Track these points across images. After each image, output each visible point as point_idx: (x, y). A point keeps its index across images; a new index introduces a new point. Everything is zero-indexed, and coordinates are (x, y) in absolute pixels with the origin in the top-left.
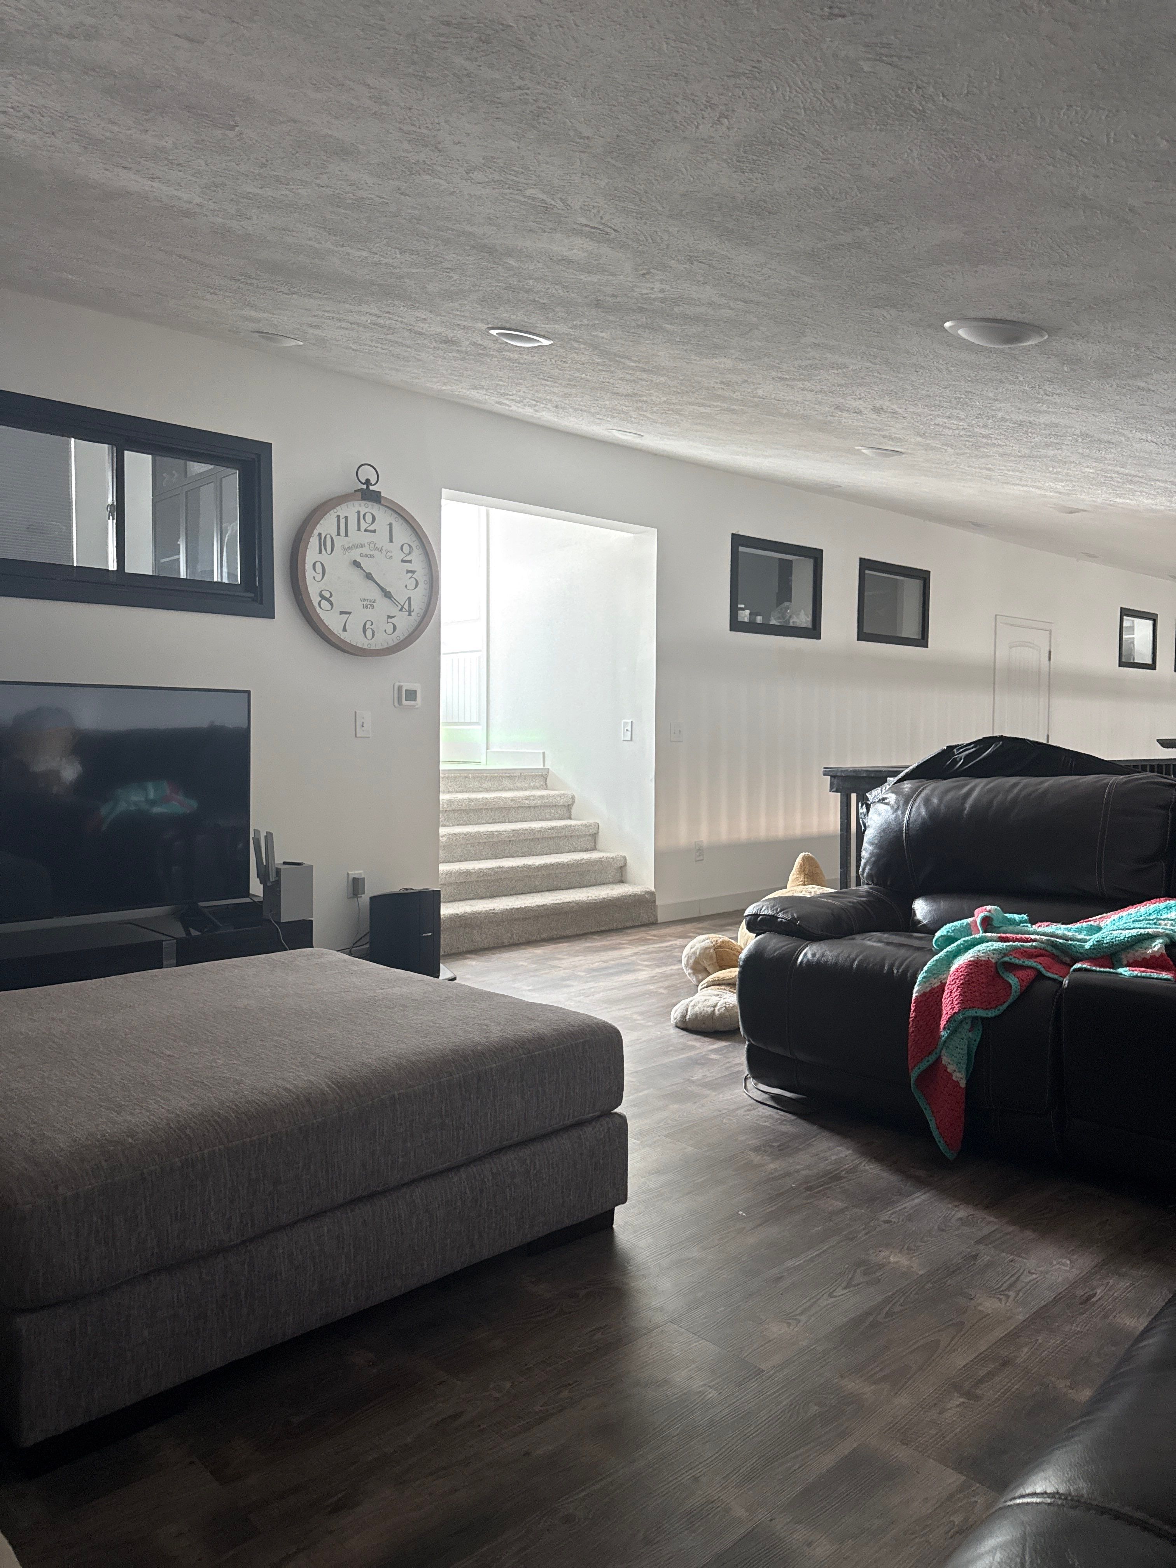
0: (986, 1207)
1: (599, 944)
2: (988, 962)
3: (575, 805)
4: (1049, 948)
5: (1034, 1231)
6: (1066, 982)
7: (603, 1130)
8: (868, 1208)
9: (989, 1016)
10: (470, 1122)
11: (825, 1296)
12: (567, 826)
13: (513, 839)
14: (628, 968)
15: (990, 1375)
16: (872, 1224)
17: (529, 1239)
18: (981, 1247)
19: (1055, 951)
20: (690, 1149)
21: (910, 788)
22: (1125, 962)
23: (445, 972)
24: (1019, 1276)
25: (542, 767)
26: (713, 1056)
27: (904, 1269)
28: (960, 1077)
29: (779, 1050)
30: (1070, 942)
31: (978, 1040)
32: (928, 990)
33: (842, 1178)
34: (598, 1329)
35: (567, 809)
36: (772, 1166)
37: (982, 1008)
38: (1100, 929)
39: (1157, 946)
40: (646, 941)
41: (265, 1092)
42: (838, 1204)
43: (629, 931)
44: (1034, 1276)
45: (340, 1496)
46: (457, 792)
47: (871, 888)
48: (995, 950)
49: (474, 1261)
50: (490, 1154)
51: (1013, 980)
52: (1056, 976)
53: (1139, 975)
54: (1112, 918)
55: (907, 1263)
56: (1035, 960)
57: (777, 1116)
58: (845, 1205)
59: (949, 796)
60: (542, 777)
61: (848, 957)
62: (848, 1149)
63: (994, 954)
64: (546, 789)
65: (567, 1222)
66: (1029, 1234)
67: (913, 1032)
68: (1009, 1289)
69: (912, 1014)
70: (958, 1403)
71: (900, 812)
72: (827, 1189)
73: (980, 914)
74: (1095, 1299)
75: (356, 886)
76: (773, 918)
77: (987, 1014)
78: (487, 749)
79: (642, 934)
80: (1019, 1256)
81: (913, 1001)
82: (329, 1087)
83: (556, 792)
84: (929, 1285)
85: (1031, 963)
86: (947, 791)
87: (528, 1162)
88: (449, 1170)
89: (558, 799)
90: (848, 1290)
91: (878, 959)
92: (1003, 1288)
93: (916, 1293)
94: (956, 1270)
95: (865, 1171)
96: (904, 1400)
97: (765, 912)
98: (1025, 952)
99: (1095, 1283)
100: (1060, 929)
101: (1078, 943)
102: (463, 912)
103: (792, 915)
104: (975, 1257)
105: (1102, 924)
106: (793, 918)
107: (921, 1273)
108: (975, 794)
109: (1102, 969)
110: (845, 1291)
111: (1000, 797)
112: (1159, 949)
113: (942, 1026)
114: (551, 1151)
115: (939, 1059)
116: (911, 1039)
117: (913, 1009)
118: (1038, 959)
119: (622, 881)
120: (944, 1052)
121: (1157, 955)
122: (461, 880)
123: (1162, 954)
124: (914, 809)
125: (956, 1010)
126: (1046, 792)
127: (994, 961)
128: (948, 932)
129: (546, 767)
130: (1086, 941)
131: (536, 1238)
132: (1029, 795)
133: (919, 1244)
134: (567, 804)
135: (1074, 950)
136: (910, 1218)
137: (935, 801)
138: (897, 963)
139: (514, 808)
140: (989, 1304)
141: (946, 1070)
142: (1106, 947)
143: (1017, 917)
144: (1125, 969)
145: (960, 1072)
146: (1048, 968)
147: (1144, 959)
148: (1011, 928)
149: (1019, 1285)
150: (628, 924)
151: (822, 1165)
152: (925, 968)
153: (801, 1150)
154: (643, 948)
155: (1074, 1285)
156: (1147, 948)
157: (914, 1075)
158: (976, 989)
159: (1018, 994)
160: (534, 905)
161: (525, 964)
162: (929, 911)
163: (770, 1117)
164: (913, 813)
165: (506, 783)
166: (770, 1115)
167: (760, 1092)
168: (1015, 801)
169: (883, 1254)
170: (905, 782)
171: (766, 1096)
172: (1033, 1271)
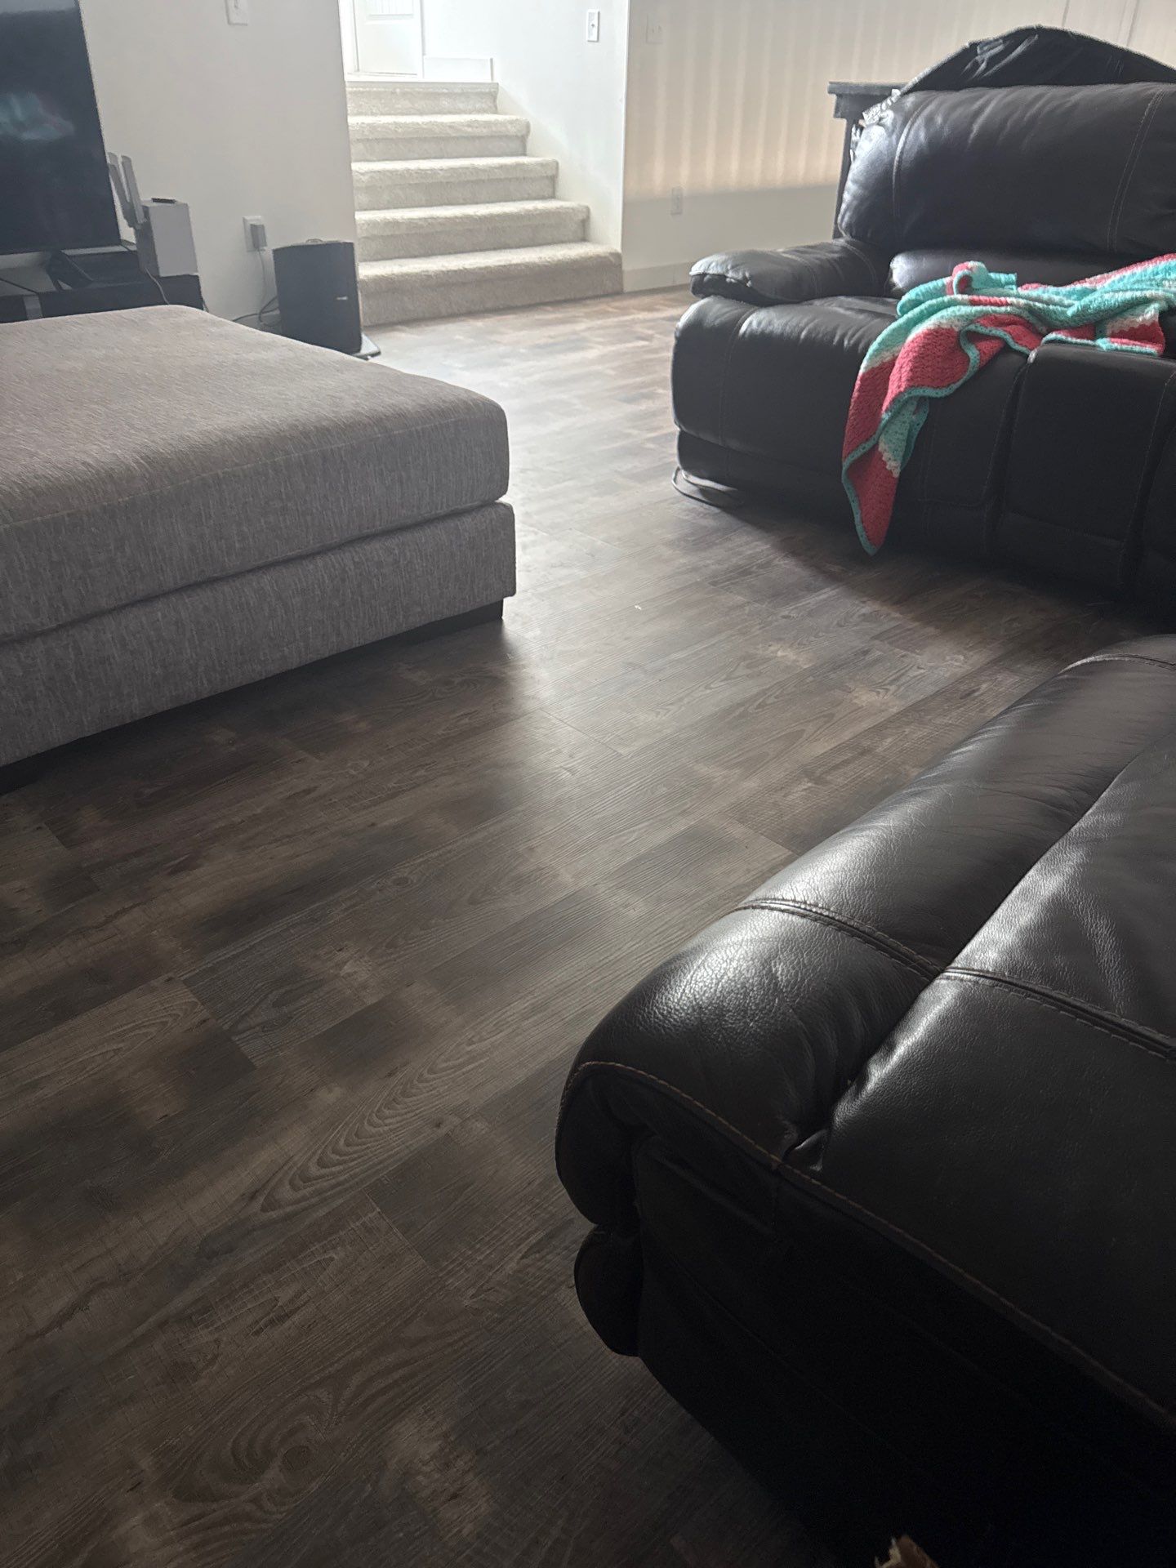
0: (896, 603)
1: (551, 316)
2: (949, 331)
3: (530, 137)
4: (1025, 314)
5: (937, 627)
6: (1032, 355)
7: (485, 522)
8: (769, 603)
9: (938, 396)
10: (319, 507)
11: (701, 688)
12: (518, 165)
13: (452, 180)
14: (578, 344)
15: (846, 762)
16: (770, 619)
17: (404, 628)
18: (877, 642)
19: (1032, 319)
20: (599, 543)
21: (912, 103)
22: (1109, 332)
23: (368, 345)
24: (906, 671)
25: (490, 81)
26: (650, 446)
27: (789, 664)
28: (894, 465)
29: (712, 439)
30: (1051, 307)
31: (922, 424)
32: (877, 365)
33: (750, 573)
34: (466, 715)
35: (519, 141)
36: (682, 561)
37: (932, 387)
38: (1094, 290)
39: (1151, 313)
40: (605, 314)
41: (60, 466)
42: (740, 599)
43: (588, 302)
44: (922, 671)
45: (182, 859)
46: (382, 114)
47: (848, 242)
48: (962, 316)
49: (343, 649)
50: (351, 542)
51: (973, 353)
52: (1023, 349)
53: (1119, 347)
54: (1113, 278)
55: (794, 658)
56: (1005, 329)
57: (701, 510)
58: (746, 600)
59: (960, 111)
60: (489, 96)
61: (797, 325)
62: (766, 544)
63: (958, 320)
64: (496, 112)
65: (447, 613)
66: (931, 630)
67: (853, 415)
68: (891, 683)
69: (855, 394)
70: (806, 787)
71: (894, 137)
72: (732, 584)
73: (959, 272)
74: (976, 694)
75: (256, 236)
76: (722, 277)
77: (937, 393)
78: (424, 54)
79: (603, 306)
80: (913, 652)
81: (859, 378)
82: (137, 462)
83: (507, 117)
84: (811, 679)
85: (999, 332)
86: (954, 107)
87: (397, 552)
88: (302, 557)
89: (509, 127)
90: (726, 682)
91: (829, 330)
92: (887, 682)
93: (795, 686)
94: (843, 665)
95: (777, 565)
96: (752, 784)
97: (714, 270)
98: (996, 318)
99: (983, 678)
100: (1048, 292)
101: (1059, 308)
102: (390, 273)
103: (744, 275)
104: (865, 653)
105: (1099, 287)
106: (745, 277)
107: (805, 667)
108: (988, 111)
109: (1079, 341)
110: (723, 683)
111: (1016, 116)
112: (1152, 317)
113: (884, 408)
114: (423, 541)
115: (876, 446)
116: (849, 423)
117: (857, 387)
118: (1009, 328)
119: (584, 239)
120: (882, 437)
121: (1148, 324)
122: (388, 232)
123: (1153, 324)
124: (912, 132)
125: (902, 389)
126: (1075, 105)
127: (957, 329)
128: (917, 295)
129: (495, 81)
130: (1069, 306)
131: (413, 628)
132: (1052, 111)
133: (812, 638)
134: (519, 134)
135: (1054, 316)
136: (810, 614)
137: (939, 120)
138: (850, 333)
139: (454, 138)
140: (865, 698)
141: (881, 459)
142: (1091, 314)
143: (1003, 277)
144: (1105, 340)
145: (895, 460)
146: (1016, 339)
147: (1132, 329)
148: (992, 290)
149: (903, 680)
150: (590, 293)
151: (734, 560)
152: (879, 339)
153: (716, 544)
154: (599, 322)
155: (961, 680)
156: (1138, 316)
157: (846, 464)
158: (930, 363)
159: (976, 369)
160: (475, 266)
161: (461, 338)
162: (908, 270)
163: (693, 510)
164: (911, 136)
165: (445, 103)
166: (694, 508)
167: (689, 485)
168: (1034, 118)
169: (772, 648)
170: (910, 95)
171: (695, 488)
172: (922, 666)
